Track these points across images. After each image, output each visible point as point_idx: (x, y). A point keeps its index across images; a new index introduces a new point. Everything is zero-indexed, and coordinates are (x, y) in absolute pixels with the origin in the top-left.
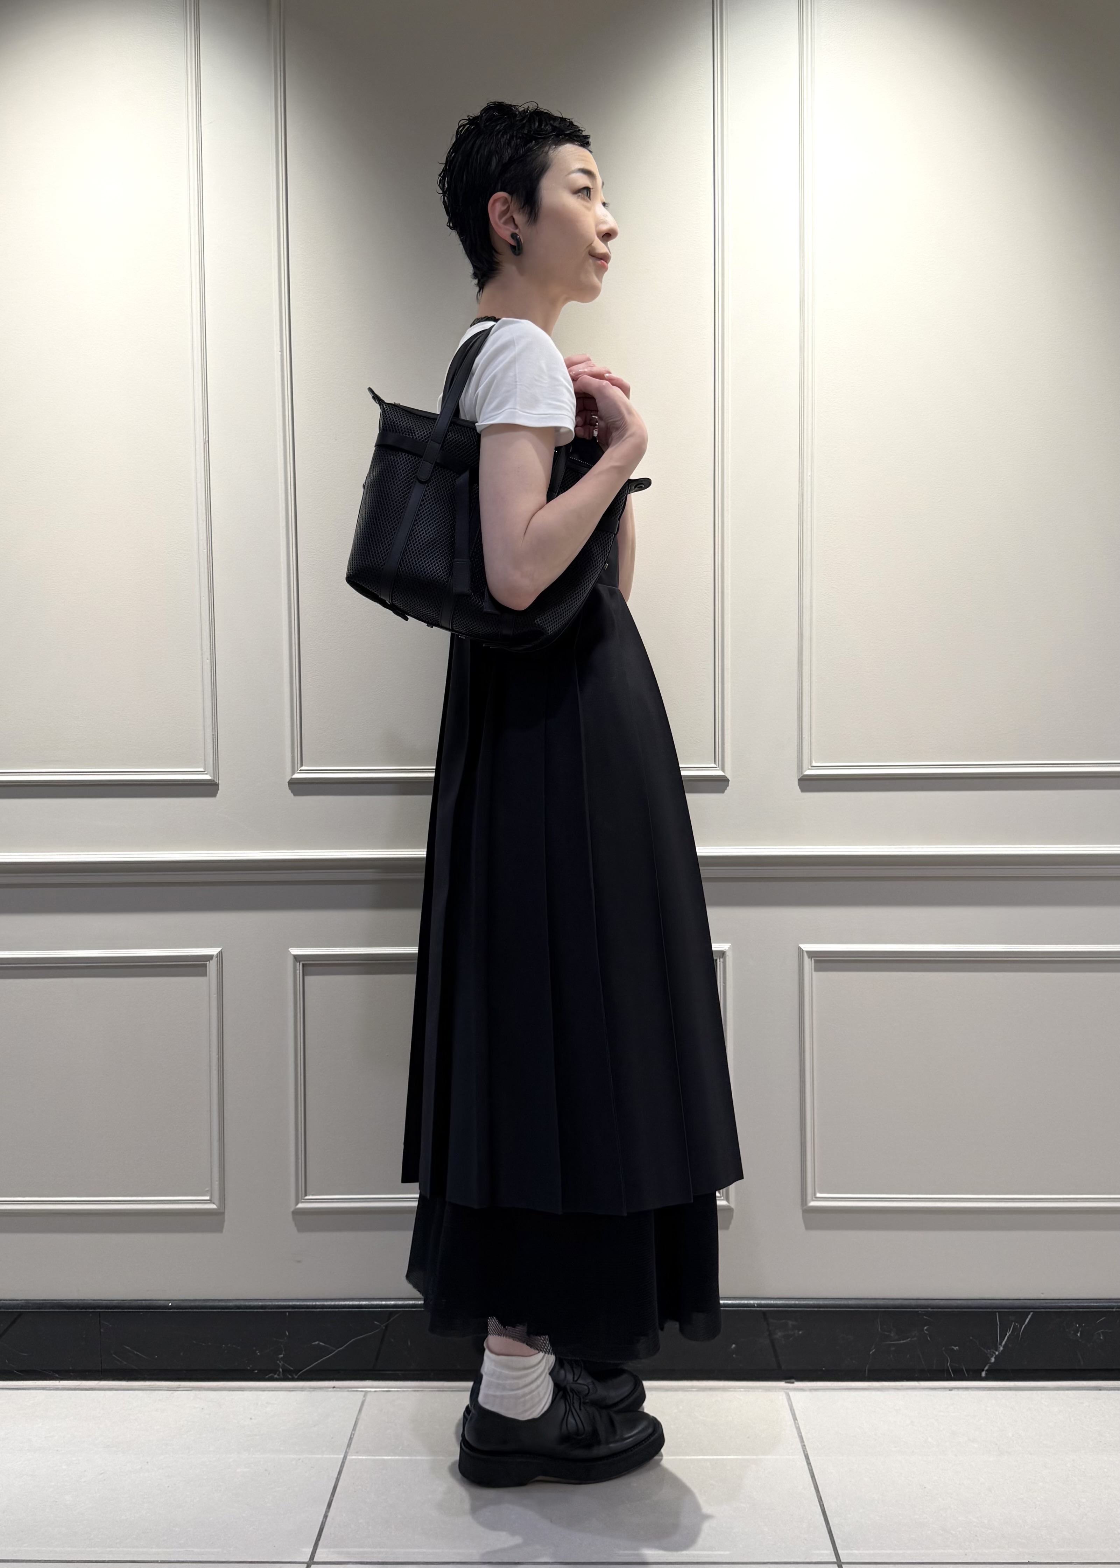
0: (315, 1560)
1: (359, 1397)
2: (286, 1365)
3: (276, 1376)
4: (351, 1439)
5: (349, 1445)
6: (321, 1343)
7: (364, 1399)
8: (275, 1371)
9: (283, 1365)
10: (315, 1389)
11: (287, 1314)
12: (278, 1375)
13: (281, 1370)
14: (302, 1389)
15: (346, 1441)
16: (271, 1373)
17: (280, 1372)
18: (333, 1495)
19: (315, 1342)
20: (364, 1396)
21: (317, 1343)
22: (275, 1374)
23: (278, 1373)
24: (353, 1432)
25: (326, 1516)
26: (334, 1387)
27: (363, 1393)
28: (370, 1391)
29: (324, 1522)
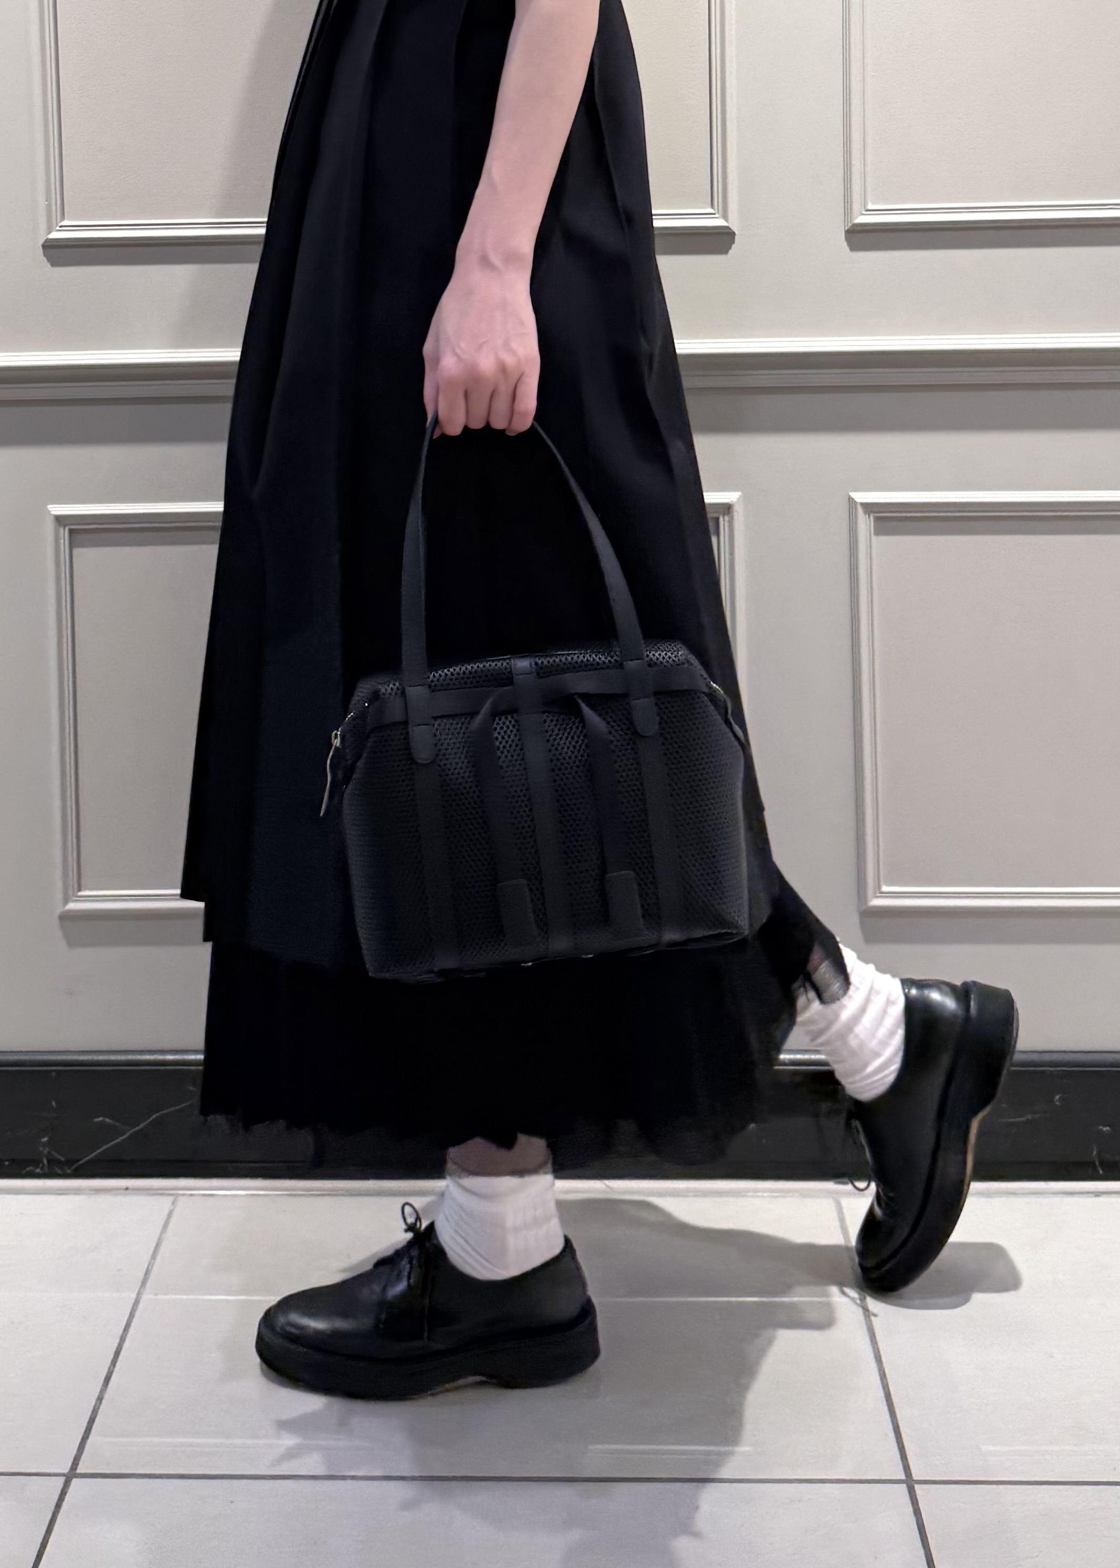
0: (78, 1471)
1: (166, 1202)
2: (54, 1153)
3: (38, 1171)
4: (147, 1273)
5: (144, 1282)
6: (107, 1120)
7: (173, 1207)
8: (36, 1162)
9: (49, 1153)
10: (98, 1191)
11: (54, 1074)
12: (42, 1169)
13: (45, 1161)
14: (78, 1191)
15: (141, 1275)
16: (30, 1166)
17: (44, 1165)
18: (114, 1363)
19: (98, 1117)
20: (174, 1203)
21: (101, 1119)
22: (37, 1167)
23: (41, 1165)
24: (152, 1261)
25: (100, 1399)
26: (127, 1189)
27: (172, 1198)
28: (183, 1195)
29: (96, 1407)
